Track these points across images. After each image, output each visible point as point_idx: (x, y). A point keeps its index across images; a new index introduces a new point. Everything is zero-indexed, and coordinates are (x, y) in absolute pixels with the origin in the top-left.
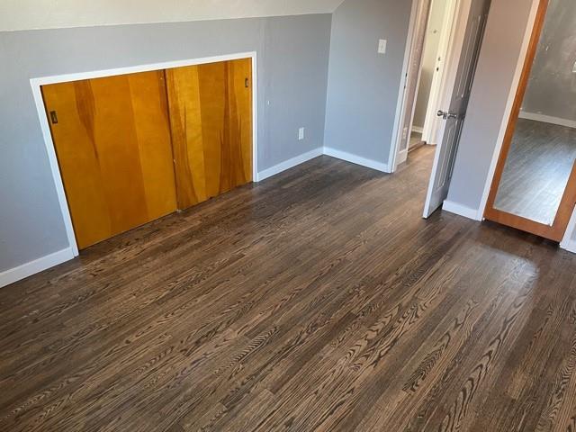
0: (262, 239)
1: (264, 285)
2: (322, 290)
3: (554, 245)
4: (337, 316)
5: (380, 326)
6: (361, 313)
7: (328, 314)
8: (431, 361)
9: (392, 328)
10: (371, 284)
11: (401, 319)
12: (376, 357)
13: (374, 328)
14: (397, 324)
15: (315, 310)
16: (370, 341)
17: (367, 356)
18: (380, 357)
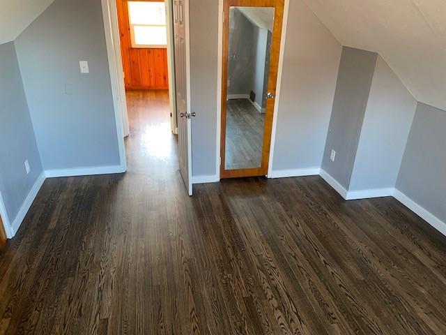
0: (100, 290)
1: (163, 331)
2: (207, 297)
3: (264, 178)
4: (242, 308)
5: (270, 293)
6: (250, 293)
7: (235, 312)
8: (315, 291)
9: (276, 288)
10: (225, 264)
11: (271, 277)
12: (296, 316)
13: (269, 297)
14: (273, 282)
15: (224, 316)
16: (279, 308)
17: (292, 320)
18: (297, 314)
